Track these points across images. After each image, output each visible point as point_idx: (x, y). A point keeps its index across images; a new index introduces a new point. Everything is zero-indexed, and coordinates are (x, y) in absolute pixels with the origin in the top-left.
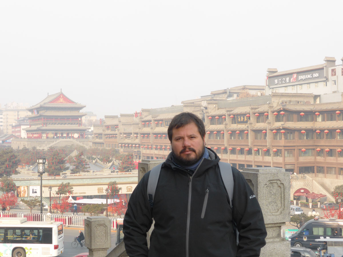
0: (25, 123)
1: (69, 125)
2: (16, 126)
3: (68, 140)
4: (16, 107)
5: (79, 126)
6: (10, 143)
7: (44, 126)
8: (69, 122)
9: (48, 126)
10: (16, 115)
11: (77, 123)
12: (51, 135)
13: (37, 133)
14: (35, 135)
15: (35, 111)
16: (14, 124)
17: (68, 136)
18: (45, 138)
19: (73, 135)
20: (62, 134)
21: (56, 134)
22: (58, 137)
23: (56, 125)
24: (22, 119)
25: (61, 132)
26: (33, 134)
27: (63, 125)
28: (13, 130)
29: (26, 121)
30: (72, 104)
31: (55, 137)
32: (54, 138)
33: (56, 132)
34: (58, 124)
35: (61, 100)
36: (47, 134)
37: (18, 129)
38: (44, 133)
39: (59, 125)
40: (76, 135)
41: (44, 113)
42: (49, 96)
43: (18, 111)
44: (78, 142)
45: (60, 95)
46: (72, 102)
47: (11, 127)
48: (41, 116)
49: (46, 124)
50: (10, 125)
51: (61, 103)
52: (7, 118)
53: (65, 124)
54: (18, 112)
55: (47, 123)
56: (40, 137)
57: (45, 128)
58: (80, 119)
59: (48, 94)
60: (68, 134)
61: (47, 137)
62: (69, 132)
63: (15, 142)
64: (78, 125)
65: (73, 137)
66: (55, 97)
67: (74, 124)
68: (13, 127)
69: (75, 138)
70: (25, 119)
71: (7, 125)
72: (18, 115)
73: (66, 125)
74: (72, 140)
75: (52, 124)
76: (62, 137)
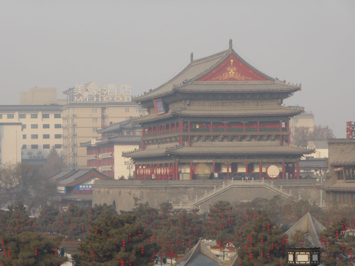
0: (126, 139)
1: (253, 142)
2: (99, 148)
3: (253, 182)
4: (97, 96)
5: (282, 145)
6: (90, 192)
7: (183, 145)
8: (254, 133)
9: (194, 144)
10: (96, 118)
11: (277, 137)
12: (203, 170)
13: (166, 165)
14: (159, 171)
15: (159, 106)
16: (94, 142)
18: (187, 177)
19: (264, 170)
20: (234, 167)
21: (218, 167)
22: (223, 176)
23: (217, 143)
24: (118, 127)
25: (231, 161)
27: (235, 143)
28: (92, 157)
30: (262, 82)
31: (216, 175)
32: (212, 177)
33: (216, 160)
34: (222, 140)
35: (232, 72)
36: (193, 166)
37: (107, 155)
38: (184, 164)
40: (274, 171)
41: (185, 109)
42: (193, 63)
43: (104, 107)
44: (281, 190)
45: (229, 57)
46: (262, 77)
47: (85, 149)
48: (175, 117)
49: (189, 140)
50: (82, 145)
51: (231, 79)
53: (243, 138)
54: (103, 109)
55: (193, 137)
56: (175, 175)
57: (186, 149)
58: (283, 125)
60: (250, 167)
61: (194, 176)
62: (252, 159)
63: (102, 190)
64: (277, 142)
65: (265, 176)
66: (213, 64)
67: (269, 137)
69: (271, 178)
70: (125, 129)
71: (75, 145)
72: (103, 117)
73: (245, 142)
74: (263, 182)
75: (207, 138)
76: (236, 175)
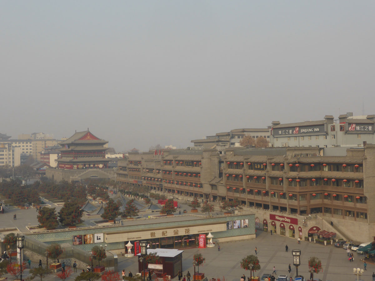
0: (53, 152)
1: (95, 158)
2: (45, 154)
3: (95, 170)
4: (43, 137)
5: (103, 158)
6: (45, 170)
7: (75, 159)
8: (95, 155)
9: (78, 158)
10: (43, 144)
11: (102, 156)
12: (81, 166)
13: (69, 164)
14: (67, 166)
15: (67, 146)
16: (43, 152)
17: (94, 167)
18: (76, 168)
19: (98, 166)
20: (90, 165)
21: (85, 165)
22: (86, 168)
23: (84, 158)
24: (51, 148)
25: (89, 163)
26: (65, 165)
27: (90, 158)
28: (42, 156)
29: (54, 150)
30: (97, 140)
31: (84, 167)
32: (83, 168)
33: (84, 163)
35: (89, 137)
36: (78, 165)
37: (47, 157)
38: (75, 164)
39: (87, 158)
40: (101, 166)
41: (75, 148)
42: (76, 133)
43: (45, 141)
44: (103, 172)
45: (88, 133)
46: (97, 139)
47: (40, 154)
48: (72, 150)
49: (76, 157)
50: (39, 153)
51: (89, 139)
52: (36, 147)
53: (92, 156)
55: (77, 156)
56: (72, 168)
57: (75, 160)
58: (104, 152)
59: (76, 131)
60: (94, 165)
61: (78, 168)
62: (95, 163)
63: (49, 171)
64: (102, 157)
65: (98, 167)
66: (83, 134)
67: (99, 156)
68: (41, 154)
69: (100, 168)
70: (53, 149)
71: (36, 153)
72: (45, 144)
73: (93, 158)
74: (98, 170)
75: (82, 157)
76: (90, 167)
